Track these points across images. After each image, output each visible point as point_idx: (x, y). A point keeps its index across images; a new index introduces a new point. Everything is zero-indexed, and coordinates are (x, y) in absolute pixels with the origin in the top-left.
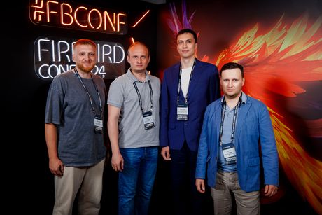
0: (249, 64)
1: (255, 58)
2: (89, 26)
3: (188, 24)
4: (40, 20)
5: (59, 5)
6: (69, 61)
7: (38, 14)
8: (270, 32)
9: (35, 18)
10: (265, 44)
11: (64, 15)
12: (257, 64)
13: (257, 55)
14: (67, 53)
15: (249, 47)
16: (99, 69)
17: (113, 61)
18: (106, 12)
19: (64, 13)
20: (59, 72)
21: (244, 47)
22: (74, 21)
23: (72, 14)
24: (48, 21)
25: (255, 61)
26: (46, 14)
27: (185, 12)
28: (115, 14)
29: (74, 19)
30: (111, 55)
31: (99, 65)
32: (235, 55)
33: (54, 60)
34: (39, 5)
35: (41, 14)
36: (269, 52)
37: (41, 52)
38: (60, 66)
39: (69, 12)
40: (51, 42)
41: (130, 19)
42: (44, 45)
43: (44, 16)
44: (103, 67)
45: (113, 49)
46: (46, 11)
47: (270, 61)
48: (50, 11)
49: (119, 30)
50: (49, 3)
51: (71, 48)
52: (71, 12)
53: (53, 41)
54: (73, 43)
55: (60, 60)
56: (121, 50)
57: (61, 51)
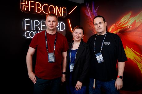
1: (129, 28)
3: (95, 12)
4: (25, 10)
5: (35, 3)
6: (39, 29)
7: (24, 7)
8: (138, 15)
9: (23, 9)
10: (135, 21)
12: (130, 31)
13: (131, 27)
14: (38, 26)
17: (60, 29)
18: (57, 7)
19: (37, 7)
20: (34, 34)
23: (41, 7)
24: (30, 11)
25: (130, 29)
26: (28, 7)
27: (94, 7)
28: (61, 8)
29: (42, 10)
30: (59, 27)
32: (119, 27)
33: (32, 29)
34: (25, 2)
35: (26, 7)
36: (137, 25)
37: (26, 25)
38: (35, 32)
39: (39, 6)
40: (31, 21)
41: (67, 10)
42: (27, 22)
45: (60, 24)
46: (28, 6)
47: (138, 30)
48: (30, 6)
49: (62, 15)
50: (30, 2)
51: (40, 23)
52: (41, 6)
53: (32, 20)
54: (41, 21)
55: (35, 29)
56: (64, 24)
57: (35, 25)
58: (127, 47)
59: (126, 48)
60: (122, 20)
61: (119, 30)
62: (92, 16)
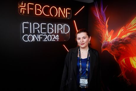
2: (51, 15)
4: (24, 13)
6: (39, 33)
7: (22, 10)
11: (37, 10)
14: (38, 29)
17: (63, 32)
20: (33, 39)
22: (42, 13)
24: (28, 13)
28: (65, 9)
30: (62, 30)
31: (56, 35)
33: (31, 33)
34: (23, 5)
37: (24, 29)
38: (34, 35)
41: (73, 11)
42: (25, 25)
43: (26, 11)
44: (58, 35)
45: (63, 26)
48: (29, 8)
49: (66, 17)
50: (29, 4)
51: (40, 26)
53: (31, 23)
54: (41, 24)
55: (34, 33)
56: (68, 27)
57: (35, 28)
60: (133, 22)
61: (129, 34)
62: (100, 17)
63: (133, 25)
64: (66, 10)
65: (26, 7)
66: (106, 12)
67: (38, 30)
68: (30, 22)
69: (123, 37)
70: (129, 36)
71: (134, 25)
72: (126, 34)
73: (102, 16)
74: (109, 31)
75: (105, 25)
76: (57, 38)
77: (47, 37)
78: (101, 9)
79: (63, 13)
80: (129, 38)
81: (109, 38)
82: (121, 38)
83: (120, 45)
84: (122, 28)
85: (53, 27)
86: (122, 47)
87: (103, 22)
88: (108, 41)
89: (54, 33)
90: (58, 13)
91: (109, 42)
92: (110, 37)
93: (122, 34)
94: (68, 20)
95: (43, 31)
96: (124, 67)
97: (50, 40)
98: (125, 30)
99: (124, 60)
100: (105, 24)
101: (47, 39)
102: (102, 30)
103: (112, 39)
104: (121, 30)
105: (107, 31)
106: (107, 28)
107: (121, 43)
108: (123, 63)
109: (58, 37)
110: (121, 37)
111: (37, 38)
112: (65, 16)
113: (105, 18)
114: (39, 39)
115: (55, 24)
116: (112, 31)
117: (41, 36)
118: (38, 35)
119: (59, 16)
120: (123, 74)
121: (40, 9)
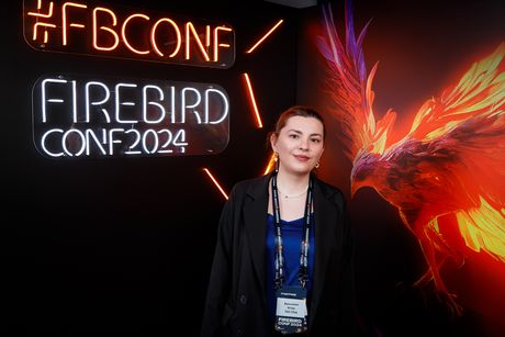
0: (482, 131)
1: (495, 118)
2: (153, 52)
3: (355, 43)
4: (46, 41)
5: (89, 11)
6: (109, 121)
7: (41, 29)
9: (35, 38)
11: (99, 31)
12: (500, 132)
14: (104, 106)
15: (484, 95)
16: (174, 136)
17: (203, 118)
18: (189, 24)
19: (98, 26)
20: (85, 147)
21: (473, 94)
22: (121, 42)
23: (118, 29)
24: (65, 43)
25: (495, 124)
26: (59, 30)
28: (208, 27)
29: (120, 38)
30: (201, 109)
31: (175, 128)
32: (452, 110)
33: (75, 121)
34: (45, 10)
35: (48, 29)
37: (48, 104)
38: (88, 131)
39: (109, 24)
40: (70, 85)
41: (241, 38)
42: (53, 90)
43: (55, 34)
44: (182, 131)
45: (203, 96)
46: (59, 24)
48: (68, 23)
49: (216, 60)
50: (67, 7)
51: (113, 95)
52: (115, 24)
53: (74, 82)
54: (117, 86)
55: (88, 121)
56: (222, 98)
57: (91, 101)
58: (483, 202)
59: (478, 206)
60: (466, 82)
61: (451, 126)
62: (342, 60)
63: (466, 92)
64: (213, 34)
65: (56, 19)
66: (364, 45)
67: (104, 111)
68: (70, 79)
69: (432, 136)
70: (453, 135)
71: (469, 93)
72: (441, 124)
73: (352, 58)
74: (379, 115)
75: (361, 91)
76: (179, 140)
77: (141, 138)
78: (348, 32)
79: (204, 43)
80: (453, 141)
81: (378, 140)
82: (425, 141)
83: (420, 165)
84: (427, 104)
85: (162, 98)
86: (428, 176)
87: (356, 82)
88: (375, 151)
89: (166, 123)
90: (183, 44)
91: (377, 155)
92: (384, 137)
93: (426, 127)
94: (222, 70)
95: (125, 113)
96: (436, 250)
97: (150, 150)
98: (439, 110)
99: (434, 224)
100: (362, 86)
101: (139, 147)
102: (350, 110)
103: (388, 144)
104: (424, 112)
105: (371, 114)
106: (370, 104)
107: (423, 158)
108: (431, 232)
109: (183, 140)
110: (424, 137)
111: (101, 141)
112: (211, 56)
113: (363, 65)
114: (106, 147)
115: (173, 88)
116: (391, 116)
117: (116, 136)
118: (104, 130)
119: (188, 58)
120: (433, 274)
121: (114, 28)
